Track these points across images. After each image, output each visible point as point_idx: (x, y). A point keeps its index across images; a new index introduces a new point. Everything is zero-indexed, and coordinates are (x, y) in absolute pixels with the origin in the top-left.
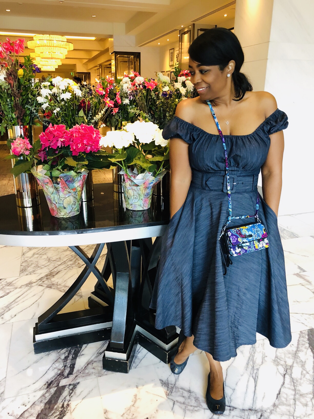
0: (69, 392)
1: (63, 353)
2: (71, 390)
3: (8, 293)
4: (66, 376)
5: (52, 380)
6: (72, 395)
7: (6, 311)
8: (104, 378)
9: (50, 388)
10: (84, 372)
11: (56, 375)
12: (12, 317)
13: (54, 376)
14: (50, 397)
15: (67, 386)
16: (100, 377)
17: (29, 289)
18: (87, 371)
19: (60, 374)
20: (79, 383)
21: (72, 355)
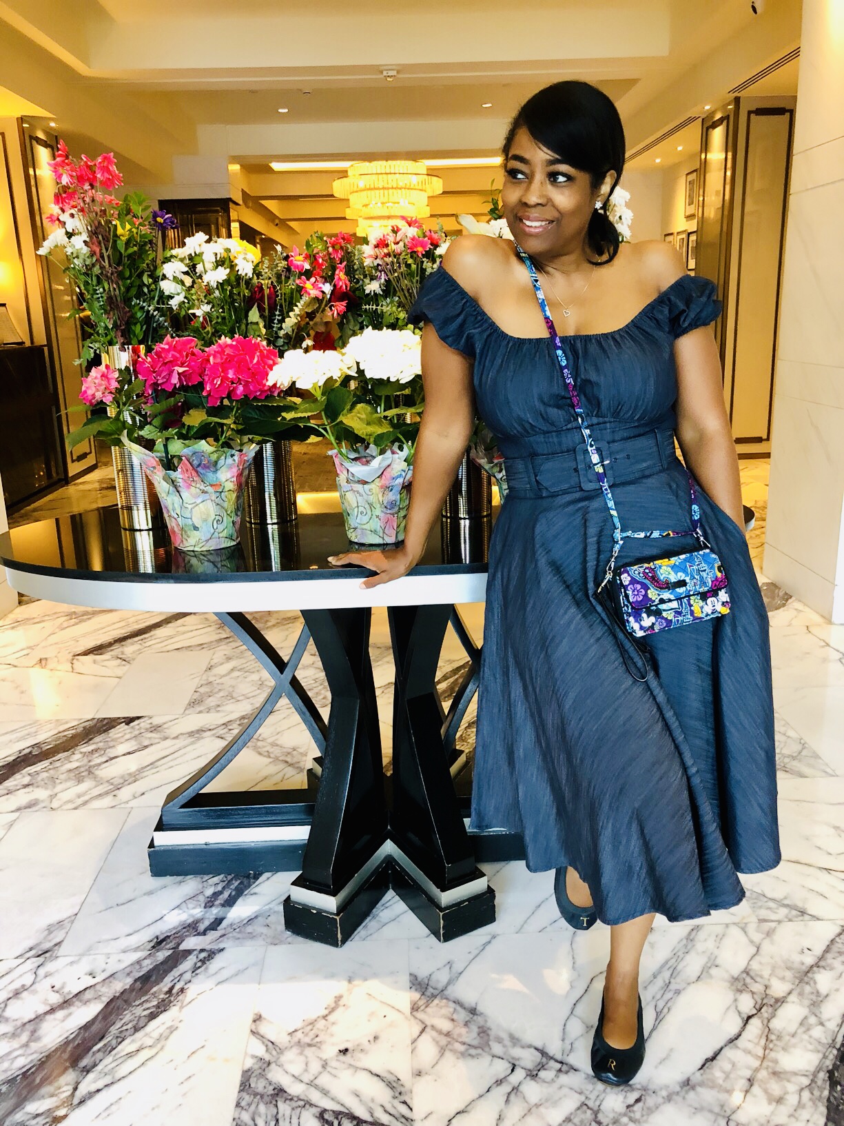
0: (196, 964)
1: (213, 884)
2: (201, 960)
3: (146, 747)
4: (202, 931)
5: (169, 934)
6: (197, 972)
7: (126, 783)
8: (282, 949)
9: (158, 951)
10: (243, 930)
11: (180, 925)
12: (136, 796)
13: (174, 928)
14: (151, 967)
15: (195, 953)
16: (273, 947)
17: (192, 743)
18: (249, 929)
19: (189, 925)
20: (222, 950)
21: (230, 891)
